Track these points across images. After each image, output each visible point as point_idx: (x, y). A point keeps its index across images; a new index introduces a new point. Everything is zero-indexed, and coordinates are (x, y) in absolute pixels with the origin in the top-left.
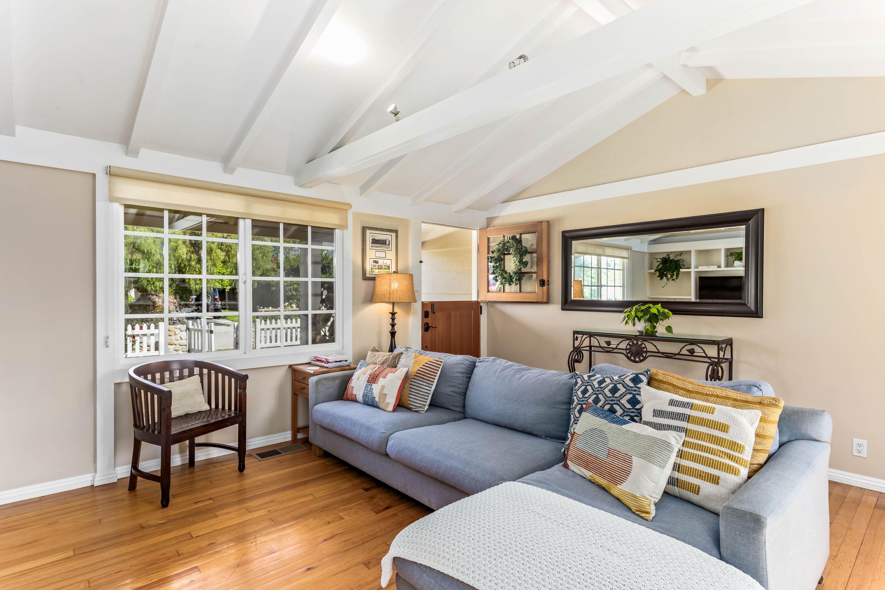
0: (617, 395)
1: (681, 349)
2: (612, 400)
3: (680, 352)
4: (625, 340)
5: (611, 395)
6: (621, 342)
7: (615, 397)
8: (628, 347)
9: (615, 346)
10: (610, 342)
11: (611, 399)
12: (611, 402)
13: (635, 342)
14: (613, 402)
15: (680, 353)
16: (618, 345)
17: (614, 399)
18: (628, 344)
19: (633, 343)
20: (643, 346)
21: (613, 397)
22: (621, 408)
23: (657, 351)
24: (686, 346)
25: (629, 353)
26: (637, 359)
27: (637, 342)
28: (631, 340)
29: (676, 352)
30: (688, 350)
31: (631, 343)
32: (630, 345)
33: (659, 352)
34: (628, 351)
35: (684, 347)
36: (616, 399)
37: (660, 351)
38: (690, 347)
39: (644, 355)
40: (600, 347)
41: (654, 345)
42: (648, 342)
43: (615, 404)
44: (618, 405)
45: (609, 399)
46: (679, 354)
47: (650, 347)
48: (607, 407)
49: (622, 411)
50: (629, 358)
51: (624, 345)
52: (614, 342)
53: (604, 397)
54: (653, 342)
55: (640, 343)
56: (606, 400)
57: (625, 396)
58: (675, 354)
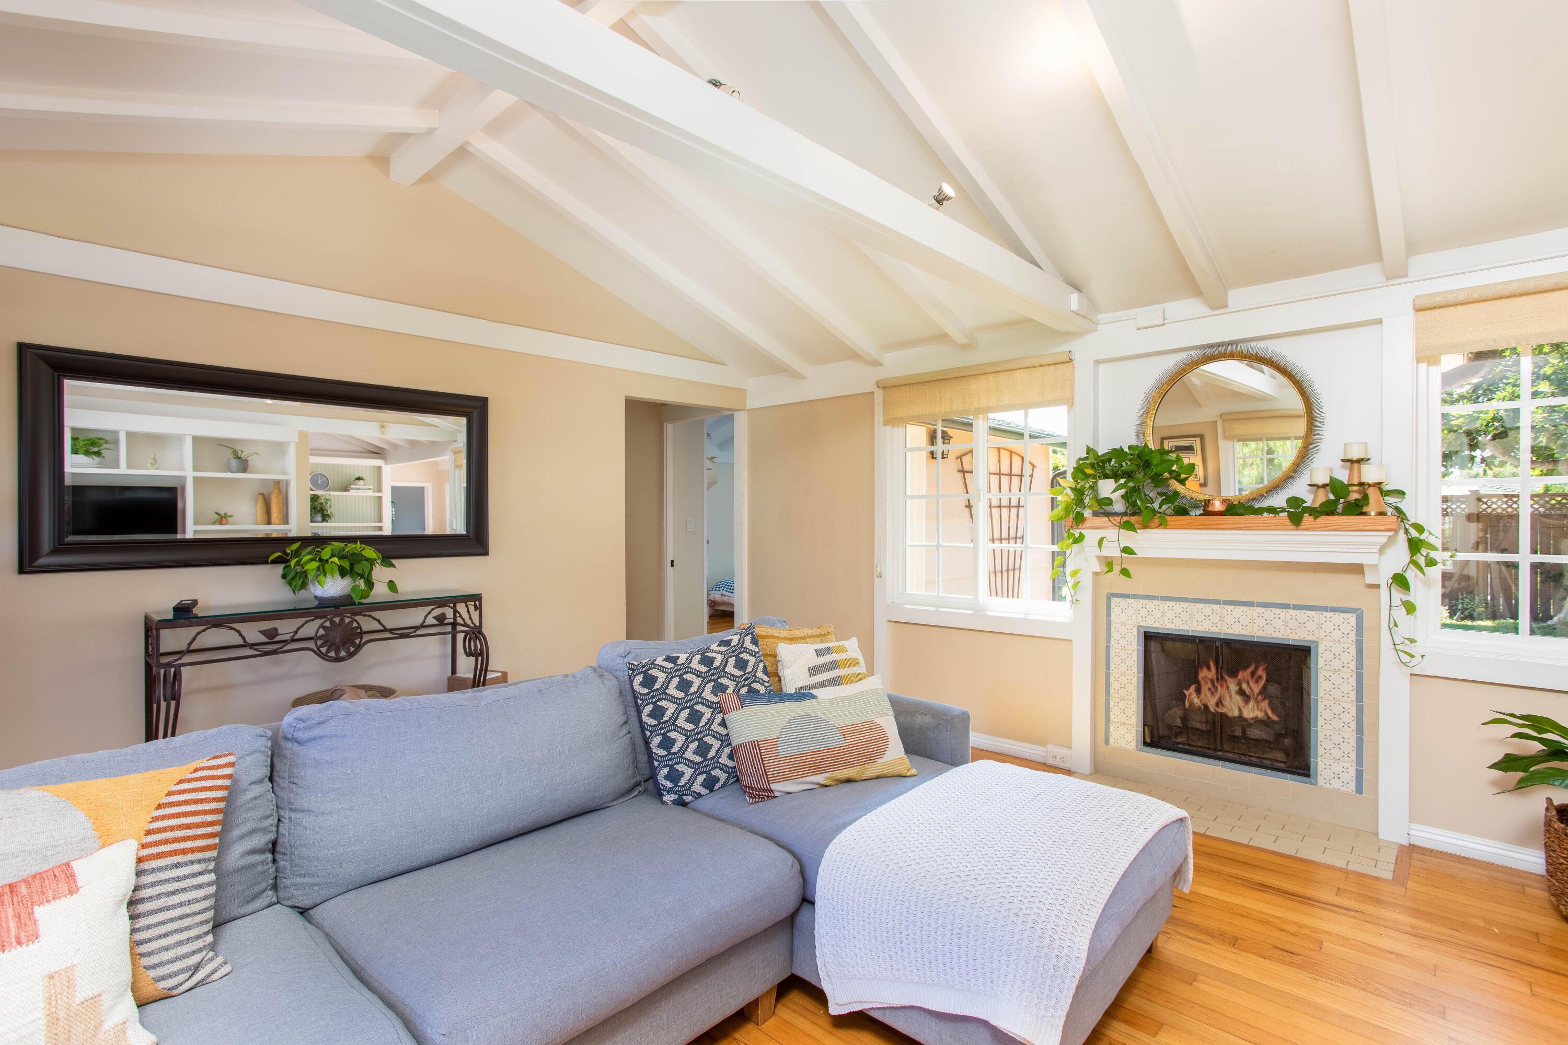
0: (749, 669)
1: (426, 617)
2: (747, 679)
3: (424, 621)
4: (313, 620)
5: (741, 673)
6: (302, 626)
7: (748, 673)
8: (321, 632)
9: (288, 637)
10: (276, 630)
11: (744, 677)
12: (747, 682)
13: (337, 620)
14: (749, 681)
15: (424, 624)
16: (296, 632)
17: (747, 676)
18: (322, 626)
19: (332, 622)
20: (355, 625)
21: (745, 674)
22: (762, 685)
23: (382, 628)
24: (433, 609)
25: (322, 645)
26: (343, 654)
27: (342, 620)
28: (325, 616)
29: (418, 622)
30: (435, 618)
31: (328, 624)
32: (325, 628)
33: (385, 630)
34: (319, 642)
35: (429, 613)
36: (750, 675)
37: (388, 627)
38: (438, 612)
39: (357, 641)
40: (246, 645)
41: (375, 619)
42: (364, 616)
43: (752, 682)
44: (756, 682)
45: (742, 679)
46: (422, 626)
47: (367, 624)
48: (744, 691)
49: (763, 688)
50: (324, 657)
51: (312, 628)
52: (286, 628)
53: (731, 680)
54: (374, 614)
55: (347, 620)
56: (738, 683)
57: (758, 666)
58: (417, 628)
